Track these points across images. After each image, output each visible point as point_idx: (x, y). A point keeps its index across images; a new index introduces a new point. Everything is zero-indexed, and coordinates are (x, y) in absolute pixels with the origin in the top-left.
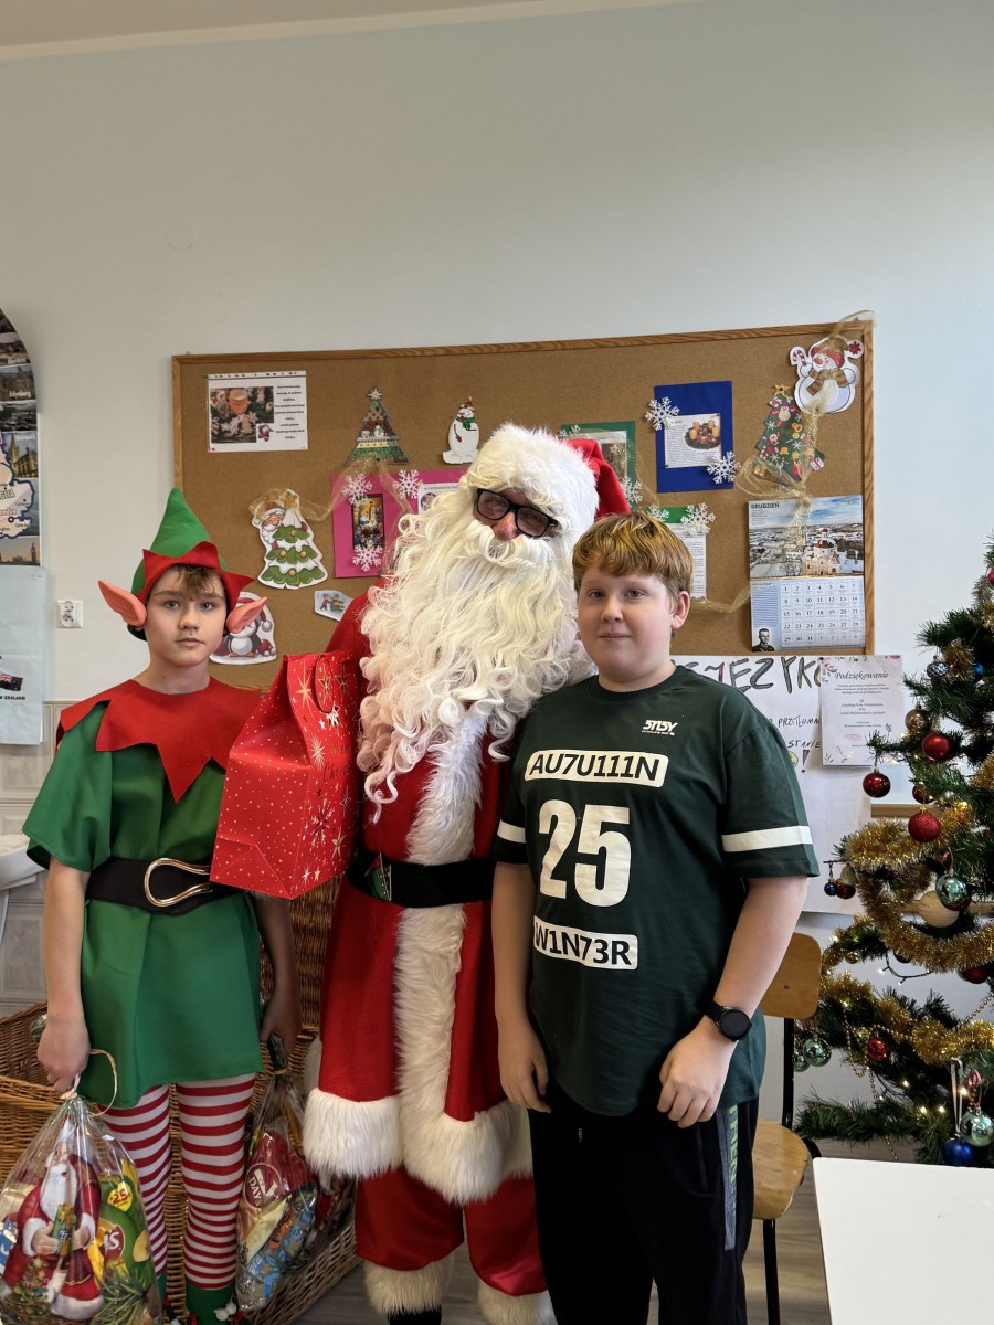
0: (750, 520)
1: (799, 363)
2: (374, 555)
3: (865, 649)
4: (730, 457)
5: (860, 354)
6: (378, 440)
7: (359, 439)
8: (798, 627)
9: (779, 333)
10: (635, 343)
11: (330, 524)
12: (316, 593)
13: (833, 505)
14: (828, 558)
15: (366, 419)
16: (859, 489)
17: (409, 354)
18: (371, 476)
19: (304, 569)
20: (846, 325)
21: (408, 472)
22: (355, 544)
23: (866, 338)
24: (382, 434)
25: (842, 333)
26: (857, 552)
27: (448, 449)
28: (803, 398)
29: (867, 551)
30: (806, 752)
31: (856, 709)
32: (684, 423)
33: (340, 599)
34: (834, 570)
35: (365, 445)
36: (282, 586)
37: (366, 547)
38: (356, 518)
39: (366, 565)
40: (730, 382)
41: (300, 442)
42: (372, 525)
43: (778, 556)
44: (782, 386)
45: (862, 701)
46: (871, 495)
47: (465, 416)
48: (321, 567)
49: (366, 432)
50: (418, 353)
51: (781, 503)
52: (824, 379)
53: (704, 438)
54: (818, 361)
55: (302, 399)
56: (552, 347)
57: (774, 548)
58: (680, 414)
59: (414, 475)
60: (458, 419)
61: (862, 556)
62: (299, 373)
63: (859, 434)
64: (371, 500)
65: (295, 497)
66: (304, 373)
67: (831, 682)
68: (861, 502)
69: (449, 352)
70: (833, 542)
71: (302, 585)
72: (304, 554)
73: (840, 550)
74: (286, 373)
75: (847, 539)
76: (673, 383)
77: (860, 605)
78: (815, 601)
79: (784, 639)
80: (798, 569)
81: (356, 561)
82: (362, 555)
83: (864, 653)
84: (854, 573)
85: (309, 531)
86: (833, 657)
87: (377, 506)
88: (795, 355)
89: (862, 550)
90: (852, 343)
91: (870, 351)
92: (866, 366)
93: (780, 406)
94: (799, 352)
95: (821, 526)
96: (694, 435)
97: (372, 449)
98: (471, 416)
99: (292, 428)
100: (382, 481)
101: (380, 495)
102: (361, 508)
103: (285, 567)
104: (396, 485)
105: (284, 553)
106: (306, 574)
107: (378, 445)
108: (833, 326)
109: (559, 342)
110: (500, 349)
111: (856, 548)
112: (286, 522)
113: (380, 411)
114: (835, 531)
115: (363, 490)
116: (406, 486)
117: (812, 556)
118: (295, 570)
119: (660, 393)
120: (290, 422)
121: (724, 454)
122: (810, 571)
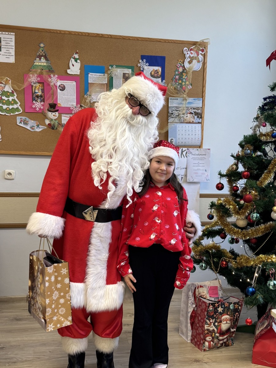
0: (169, 103)
1: (186, 54)
2: (40, 105)
3: (200, 147)
4: (164, 82)
5: (204, 53)
6: (43, 62)
7: (35, 61)
8: (182, 139)
9: (181, 42)
10: (135, 39)
11: (23, 92)
12: (17, 117)
13: (194, 101)
14: (192, 118)
15: (38, 54)
16: (201, 96)
17: (55, 32)
18: (40, 76)
19: (13, 108)
20: (201, 43)
21: (54, 75)
22: (33, 100)
23: (206, 48)
24: (44, 60)
25: (199, 45)
26: (200, 116)
27: (69, 68)
28: (187, 65)
29: (203, 116)
30: (182, 178)
31: (197, 165)
32: (150, 69)
33: (27, 120)
34: (193, 121)
35: (37, 64)
36: (4, 114)
37: (37, 102)
38: (33, 91)
39: (38, 108)
40: (165, 57)
41: (12, 60)
42: (40, 93)
43: (177, 116)
44: (181, 60)
45: (199, 162)
46: (205, 98)
47: (75, 57)
48: (20, 108)
49: (38, 59)
50: (59, 32)
51: (179, 98)
52: (193, 59)
53: (156, 75)
54: (192, 53)
55: (13, 43)
56: (107, 36)
57: (176, 113)
58: (149, 66)
59: (56, 77)
60: (73, 58)
61: (201, 118)
62: (12, 33)
63: (202, 79)
64: (39, 84)
65: (9, 80)
66: (14, 34)
67: (190, 156)
68: (202, 100)
69: (70, 33)
70: (193, 113)
71: (12, 114)
72: (13, 102)
73: (195, 115)
74: (7, 33)
75: (197, 112)
76: (147, 55)
77: (200, 133)
78: (187, 131)
79: (178, 142)
80: (183, 120)
81: (34, 106)
82: (36, 104)
83: (200, 148)
84: (199, 123)
85: (15, 94)
86: (191, 149)
87: (42, 87)
88: (185, 50)
89: (201, 115)
90: (202, 49)
91: (207, 52)
92: (205, 57)
93: (180, 67)
94: (186, 50)
95: (190, 107)
96: (153, 73)
97: (40, 65)
98: (78, 57)
99: (9, 54)
100: (44, 77)
101: (43, 83)
102: (36, 87)
103: (5, 107)
104: (50, 80)
105: (4, 101)
106: (13, 110)
107: (42, 64)
108: (197, 42)
109: (110, 35)
110: (88, 35)
111: (199, 115)
112: (6, 90)
113: (44, 52)
114: (194, 109)
115: (36, 80)
116: (53, 80)
117: (187, 117)
118: (9, 108)
119: (143, 58)
120: (8, 52)
121: (162, 81)
122: (186, 121)
